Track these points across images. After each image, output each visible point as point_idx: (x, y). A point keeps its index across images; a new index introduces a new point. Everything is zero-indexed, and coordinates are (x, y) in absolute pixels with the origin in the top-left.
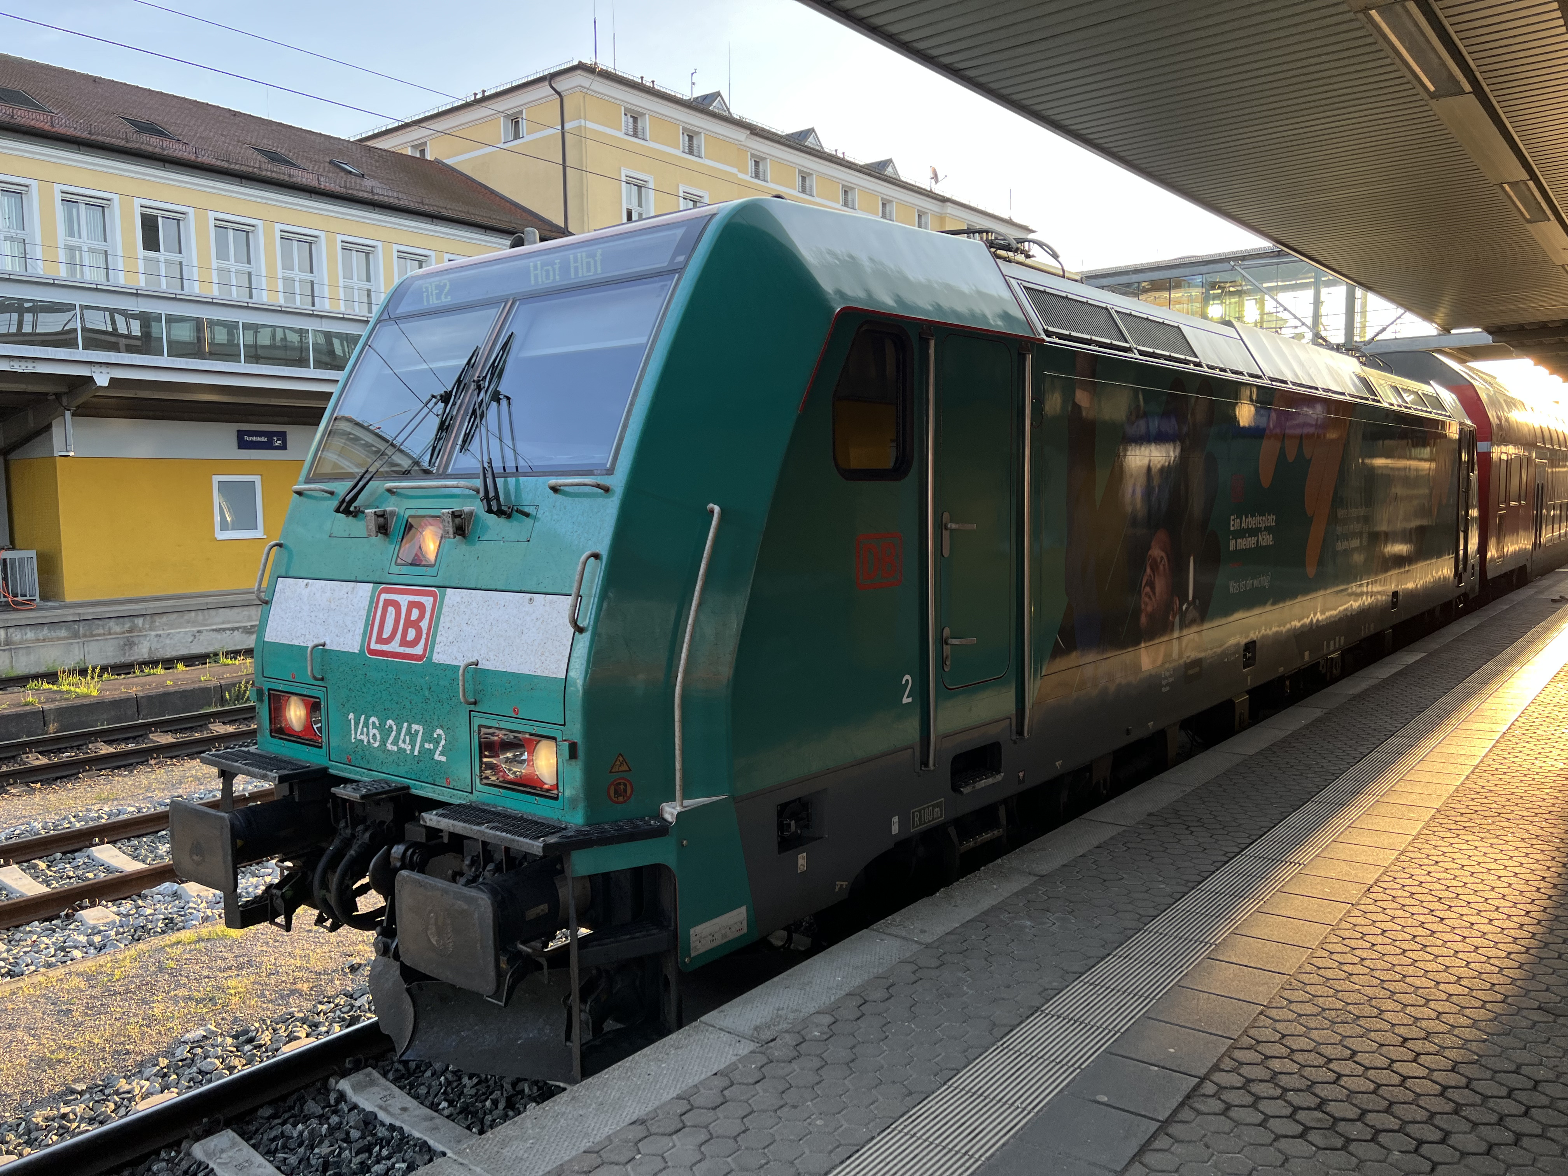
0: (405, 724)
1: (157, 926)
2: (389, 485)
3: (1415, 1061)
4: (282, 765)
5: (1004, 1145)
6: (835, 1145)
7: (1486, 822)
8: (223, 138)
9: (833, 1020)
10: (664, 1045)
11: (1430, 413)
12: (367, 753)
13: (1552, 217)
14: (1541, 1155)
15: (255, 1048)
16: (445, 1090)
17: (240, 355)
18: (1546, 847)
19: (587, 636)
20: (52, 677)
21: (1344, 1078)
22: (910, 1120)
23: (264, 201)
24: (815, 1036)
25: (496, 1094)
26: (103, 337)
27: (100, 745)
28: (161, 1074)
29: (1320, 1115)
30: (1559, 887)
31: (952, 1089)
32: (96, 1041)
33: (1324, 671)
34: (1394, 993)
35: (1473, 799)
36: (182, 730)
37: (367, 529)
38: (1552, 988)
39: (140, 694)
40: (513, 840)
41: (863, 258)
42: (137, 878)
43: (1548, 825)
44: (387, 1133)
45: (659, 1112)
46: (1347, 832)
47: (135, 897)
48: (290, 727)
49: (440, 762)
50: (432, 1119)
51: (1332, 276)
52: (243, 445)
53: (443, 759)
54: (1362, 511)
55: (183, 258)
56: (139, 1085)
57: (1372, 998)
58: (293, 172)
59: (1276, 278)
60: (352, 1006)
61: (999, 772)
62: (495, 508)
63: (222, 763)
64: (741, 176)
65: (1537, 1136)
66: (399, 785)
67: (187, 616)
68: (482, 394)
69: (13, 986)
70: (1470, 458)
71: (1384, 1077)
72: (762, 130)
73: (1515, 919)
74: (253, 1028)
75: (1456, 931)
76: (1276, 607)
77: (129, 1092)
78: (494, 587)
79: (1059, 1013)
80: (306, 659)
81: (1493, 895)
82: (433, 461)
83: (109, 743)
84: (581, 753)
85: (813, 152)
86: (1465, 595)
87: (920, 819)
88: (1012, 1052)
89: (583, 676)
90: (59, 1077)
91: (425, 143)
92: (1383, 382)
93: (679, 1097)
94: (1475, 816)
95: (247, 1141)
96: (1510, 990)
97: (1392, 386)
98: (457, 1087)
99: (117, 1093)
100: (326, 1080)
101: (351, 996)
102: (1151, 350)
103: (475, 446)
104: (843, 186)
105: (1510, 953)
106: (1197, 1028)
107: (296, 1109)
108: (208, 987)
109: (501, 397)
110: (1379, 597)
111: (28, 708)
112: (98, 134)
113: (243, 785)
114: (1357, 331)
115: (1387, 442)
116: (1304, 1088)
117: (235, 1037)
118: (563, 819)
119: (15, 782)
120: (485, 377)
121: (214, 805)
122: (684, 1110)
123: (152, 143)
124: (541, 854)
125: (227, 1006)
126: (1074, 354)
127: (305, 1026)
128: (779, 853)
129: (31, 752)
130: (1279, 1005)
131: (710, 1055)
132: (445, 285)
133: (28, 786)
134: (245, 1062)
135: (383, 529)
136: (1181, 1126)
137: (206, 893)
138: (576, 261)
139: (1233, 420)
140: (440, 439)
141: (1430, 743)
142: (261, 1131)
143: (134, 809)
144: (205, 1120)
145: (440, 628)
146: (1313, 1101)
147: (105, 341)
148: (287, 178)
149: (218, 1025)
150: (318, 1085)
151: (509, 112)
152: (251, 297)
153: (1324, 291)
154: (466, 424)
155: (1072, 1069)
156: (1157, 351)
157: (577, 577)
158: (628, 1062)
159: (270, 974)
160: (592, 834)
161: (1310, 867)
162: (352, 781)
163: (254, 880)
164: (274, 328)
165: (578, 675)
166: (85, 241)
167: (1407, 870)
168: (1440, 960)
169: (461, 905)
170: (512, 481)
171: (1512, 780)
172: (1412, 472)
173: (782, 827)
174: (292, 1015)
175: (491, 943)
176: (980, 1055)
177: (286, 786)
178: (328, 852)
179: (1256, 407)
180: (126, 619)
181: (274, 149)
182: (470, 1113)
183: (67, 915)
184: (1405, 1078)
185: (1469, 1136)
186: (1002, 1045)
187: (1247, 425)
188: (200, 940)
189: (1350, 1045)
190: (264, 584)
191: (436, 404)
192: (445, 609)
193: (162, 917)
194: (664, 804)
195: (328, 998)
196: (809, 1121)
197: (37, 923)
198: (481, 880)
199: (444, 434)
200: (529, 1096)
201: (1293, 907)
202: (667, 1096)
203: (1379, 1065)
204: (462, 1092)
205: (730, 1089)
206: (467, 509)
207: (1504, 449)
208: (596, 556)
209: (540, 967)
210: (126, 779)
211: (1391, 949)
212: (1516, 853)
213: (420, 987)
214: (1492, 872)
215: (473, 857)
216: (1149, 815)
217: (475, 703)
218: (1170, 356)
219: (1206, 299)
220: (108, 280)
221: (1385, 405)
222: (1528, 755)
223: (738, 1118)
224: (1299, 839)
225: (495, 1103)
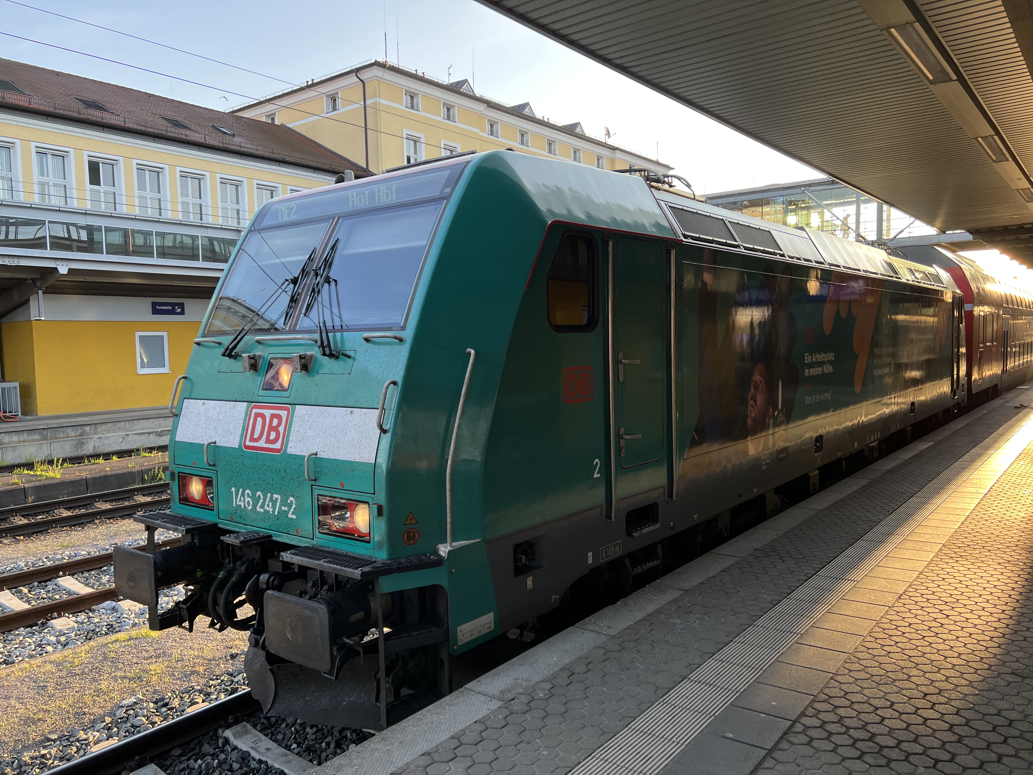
0: (269, 495)
1: (102, 630)
2: (258, 338)
3: (932, 708)
4: (188, 522)
5: (666, 766)
6: (555, 768)
7: (975, 552)
8: (142, 112)
9: (552, 686)
10: (442, 704)
11: (933, 285)
12: (244, 513)
13: (1010, 159)
14: (1015, 769)
15: (169, 709)
16: (295, 736)
17: (153, 253)
18: (1014, 569)
19: (389, 435)
20: (30, 466)
21: (887, 720)
22: (604, 751)
23: (169, 152)
24: (541, 696)
25: (329, 739)
26: (63, 242)
27: (62, 510)
28: (107, 727)
29: (872, 744)
30: (1023, 594)
31: (631, 730)
32: (64, 706)
33: (867, 455)
34: (917, 664)
35: (966, 537)
36: (115, 500)
37: (244, 367)
38: (1021, 660)
39: (89, 477)
40: (341, 570)
41: (565, 188)
42: (89, 599)
43: (1015, 554)
44: (257, 765)
45: (439, 747)
46: (885, 560)
47: (87, 611)
48: (192, 497)
49: (292, 519)
50: (286, 755)
51: (867, 196)
52: (155, 311)
53: (294, 517)
54: (890, 350)
55: (116, 189)
56: (93, 735)
57: (903, 668)
58: (188, 133)
59: (831, 198)
60: (232, 681)
61: (657, 523)
62: (327, 353)
63: (148, 521)
64: (481, 134)
65: (1012, 756)
66: (265, 535)
67: (118, 425)
68: (319, 278)
69: (8, 671)
70: (960, 314)
71: (913, 719)
72: (495, 104)
73: (995, 615)
74: (167, 697)
75: (957, 624)
76: (836, 413)
77: (86, 740)
78: (327, 404)
79: (700, 680)
80: (203, 452)
81: (981, 600)
82: (286, 322)
83: (68, 509)
84: (385, 512)
85: (528, 118)
86: (958, 404)
87: (606, 554)
88: (670, 705)
89: (386, 462)
90: (39, 730)
91: (275, 114)
92: (902, 266)
93: (452, 738)
94: (968, 548)
95: (165, 771)
96: (993, 661)
97: (908, 268)
98: (302, 734)
99: (78, 740)
100: (216, 730)
101: (232, 675)
102: (752, 246)
103: (314, 313)
104: (548, 140)
105: (992, 638)
106: (790, 688)
107: (197, 750)
108: (136, 669)
109: (331, 280)
110: (902, 406)
111: (14, 486)
112: (60, 109)
113: (161, 536)
114: (884, 232)
115: (906, 304)
116: (860, 726)
117: (156, 703)
118: (374, 555)
119: (6, 536)
120: (321, 267)
121: (142, 549)
122: (456, 746)
123: (95, 115)
124: (360, 579)
125: (150, 682)
126: (702, 249)
127: (201, 695)
128: (515, 577)
129: (16, 515)
130: (843, 673)
131: (472, 709)
132: (293, 207)
133: (15, 538)
134: (162, 719)
135: (254, 367)
136: (780, 752)
137: (134, 608)
138: (379, 191)
139: (806, 290)
140: (291, 308)
141: (937, 501)
142: (174, 764)
143: (85, 552)
144: (136, 758)
145: (292, 431)
146: (866, 735)
147: (64, 244)
148: (184, 137)
149: (144, 695)
150: (211, 733)
151: (329, 94)
152: (160, 215)
153: (862, 206)
154: (308, 297)
155: (709, 716)
156: (755, 247)
157: (382, 397)
158: (418, 715)
159: (178, 661)
160: (393, 565)
161: (861, 583)
162: (234, 532)
163: (166, 599)
164: (175, 235)
165: (383, 461)
166: (52, 178)
167: (924, 584)
168: (947, 642)
169: (307, 612)
170: (338, 335)
171: (991, 525)
172: (922, 324)
173: (516, 560)
174: (193, 687)
175: (327, 637)
176: (649, 708)
177: (189, 536)
178: (218, 579)
179: (820, 283)
180: (79, 427)
181: (175, 118)
182: (312, 751)
183: (42, 623)
184: (926, 720)
185: (968, 757)
186: (663, 701)
187: (815, 294)
188: (131, 639)
189: (890, 699)
190: (175, 404)
191: (288, 285)
192: (295, 419)
193: (106, 624)
194: (439, 545)
195: (217, 676)
196: (538, 752)
197: (22, 628)
198: (319, 596)
199: (293, 304)
200: (351, 739)
201: (850, 609)
202: (444, 736)
203: (909, 712)
204: (306, 737)
205: (485, 732)
206: (309, 353)
207: (981, 308)
208: (395, 383)
209: (358, 653)
210: (80, 533)
211: (915, 636)
212: (995, 573)
213: (279, 668)
214: (979, 585)
215: (314, 581)
216: (756, 549)
217: (315, 480)
218: (764, 250)
219: (786, 212)
220: (66, 204)
221: (904, 280)
222: (1002, 508)
223: (491, 751)
224: (853, 565)
225: (328, 744)
